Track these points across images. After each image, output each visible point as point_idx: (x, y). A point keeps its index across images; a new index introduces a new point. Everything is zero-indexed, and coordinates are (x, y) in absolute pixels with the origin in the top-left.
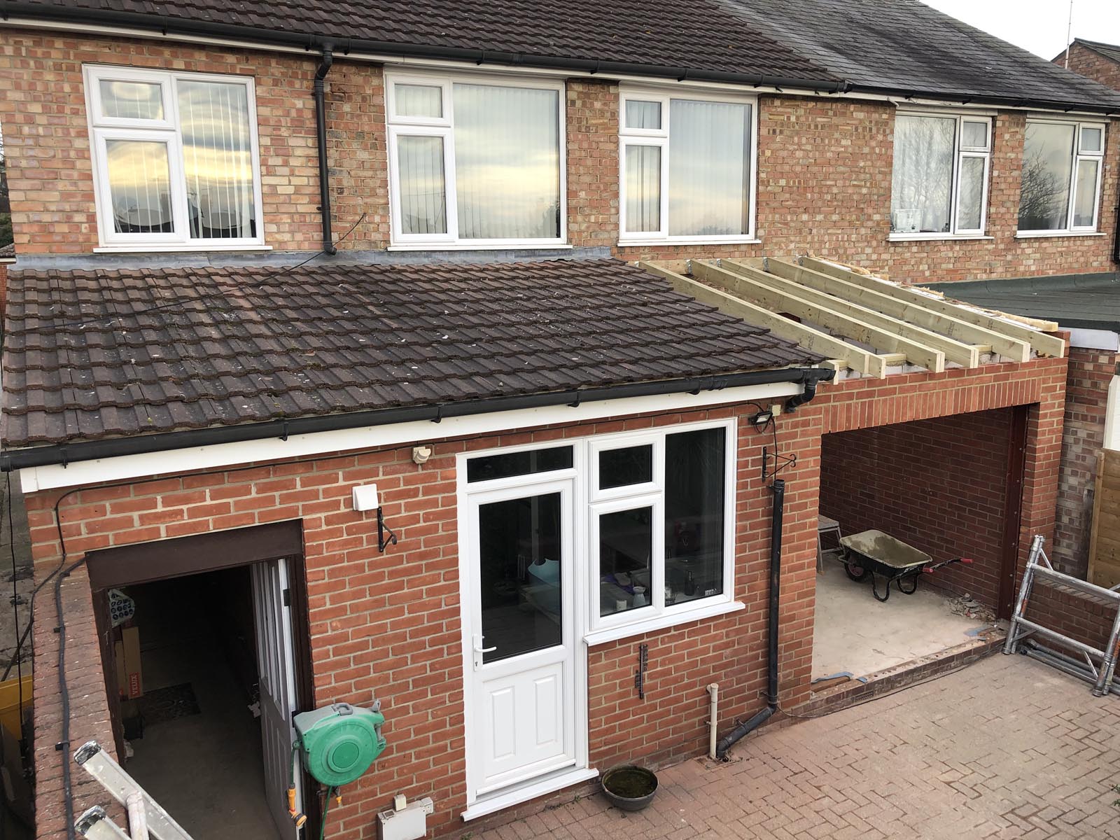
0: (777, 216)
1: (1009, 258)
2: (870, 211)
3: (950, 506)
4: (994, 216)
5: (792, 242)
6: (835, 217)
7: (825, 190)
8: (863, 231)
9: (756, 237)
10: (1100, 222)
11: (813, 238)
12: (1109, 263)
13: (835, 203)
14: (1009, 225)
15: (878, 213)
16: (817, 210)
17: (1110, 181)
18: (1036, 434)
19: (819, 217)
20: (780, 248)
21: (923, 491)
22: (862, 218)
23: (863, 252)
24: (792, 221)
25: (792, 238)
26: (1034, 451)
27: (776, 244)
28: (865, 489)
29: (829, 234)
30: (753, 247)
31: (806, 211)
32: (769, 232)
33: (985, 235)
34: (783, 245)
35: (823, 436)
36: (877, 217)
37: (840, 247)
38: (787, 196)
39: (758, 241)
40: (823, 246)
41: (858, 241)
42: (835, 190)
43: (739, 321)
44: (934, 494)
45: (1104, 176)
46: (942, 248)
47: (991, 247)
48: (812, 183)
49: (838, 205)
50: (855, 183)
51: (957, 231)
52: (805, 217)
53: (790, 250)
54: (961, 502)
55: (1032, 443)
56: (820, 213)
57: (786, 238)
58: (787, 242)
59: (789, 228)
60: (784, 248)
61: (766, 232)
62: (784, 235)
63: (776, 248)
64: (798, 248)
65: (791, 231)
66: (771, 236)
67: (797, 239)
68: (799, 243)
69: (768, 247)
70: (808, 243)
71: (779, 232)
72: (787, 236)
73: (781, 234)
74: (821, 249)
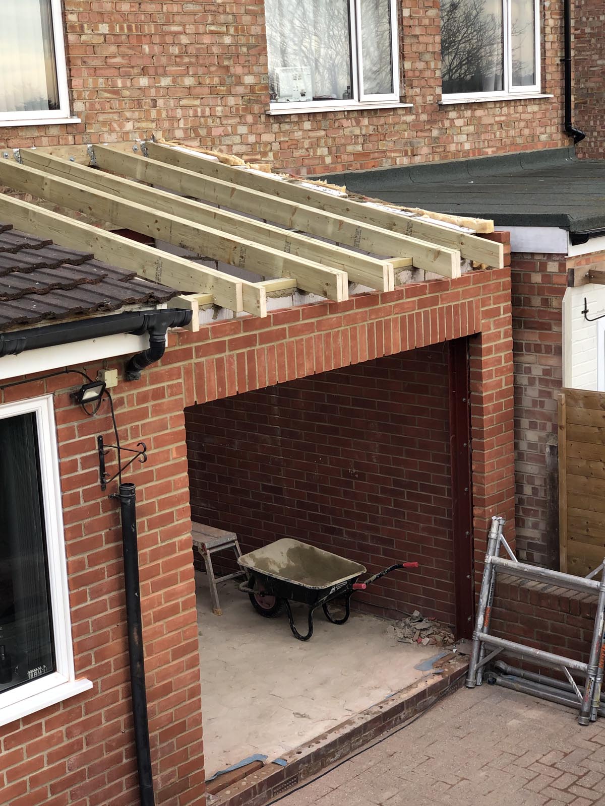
0: (101, 80)
1: (435, 133)
2: (239, 70)
3: (384, 490)
4: (410, 74)
5: (128, 120)
6: (189, 81)
7: (169, 39)
8: (231, 101)
9: (72, 114)
10: (543, 79)
11: (159, 112)
12: (559, 136)
13: (186, 60)
14: (431, 87)
15: (249, 73)
16: (160, 71)
17: (551, 22)
18: (480, 377)
19: (165, 82)
20: (112, 130)
21: (347, 474)
22: (228, 81)
23: (234, 133)
24: (125, 87)
25: (128, 114)
26: (480, 400)
27: (104, 123)
28: (269, 481)
29: (182, 107)
30: (69, 129)
31: (144, 71)
32: (92, 105)
33: (401, 101)
34: (115, 125)
35: (186, 409)
36: (249, 80)
37: (200, 126)
38: (113, 49)
39: (78, 121)
40: (176, 125)
41: (226, 116)
42: (184, 40)
43: (45, 244)
44: (362, 477)
45: (543, 16)
46: (345, 123)
47: (410, 118)
48: (150, 29)
49: (191, 63)
50: (213, 28)
51: (364, 98)
52: (144, 81)
53: (127, 133)
54: (396, 483)
55: (477, 390)
56: (165, 74)
57: (118, 114)
58: (121, 121)
59: (121, 99)
60: (118, 129)
61: (87, 105)
62: (115, 111)
63: (105, 129)
64: (138, 128)
65: (126, 103)
66: (96, 112)
67: (136, 115)
68: (139, 122)
69: (92, 129)
70: (153, 121)
71: (107, 106)
72: (120, 111)
73: (111, 108)
74: (174, 129)
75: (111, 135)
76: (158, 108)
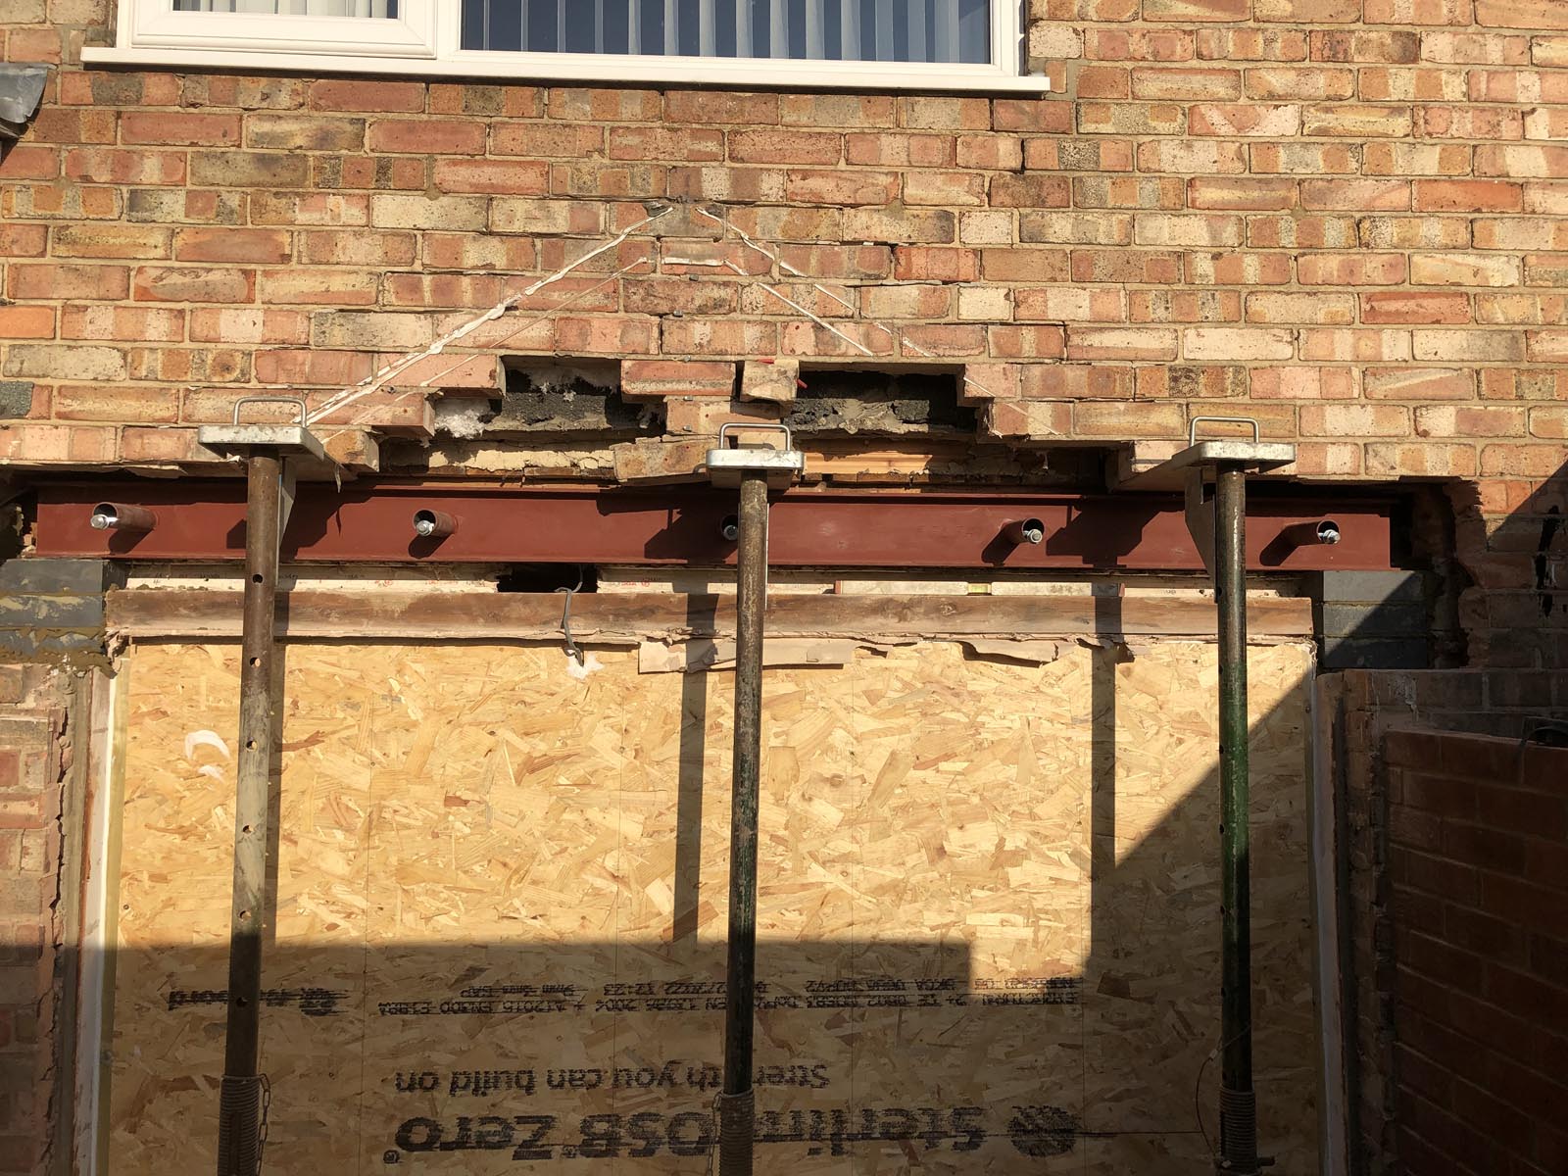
9: (1026, 64)
11: (1428, 80)
32: (1113, 40)
39: (1042, 84)
57: (1232, 77)
58: (1242, 101)
59: (1251, 24)
60: (1226, 129)
61: (1094, 39)
62: (1215, 65)
63: (1162, 126)
64: (1322, 132)
65: (1268, 42)
66: (1129, 65)
67: (1319, 83)
68: (1328, 110)
69: (1107, 121)
70: (1396, 110)
71: (1183, 47)
72: (1241, 66)
73: (1200, 56)
74: (1498, 143)
75: (1189, 146)
76: (1423, 64)
